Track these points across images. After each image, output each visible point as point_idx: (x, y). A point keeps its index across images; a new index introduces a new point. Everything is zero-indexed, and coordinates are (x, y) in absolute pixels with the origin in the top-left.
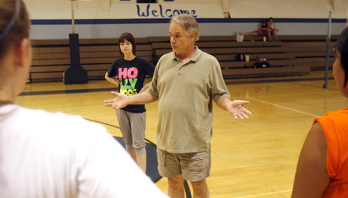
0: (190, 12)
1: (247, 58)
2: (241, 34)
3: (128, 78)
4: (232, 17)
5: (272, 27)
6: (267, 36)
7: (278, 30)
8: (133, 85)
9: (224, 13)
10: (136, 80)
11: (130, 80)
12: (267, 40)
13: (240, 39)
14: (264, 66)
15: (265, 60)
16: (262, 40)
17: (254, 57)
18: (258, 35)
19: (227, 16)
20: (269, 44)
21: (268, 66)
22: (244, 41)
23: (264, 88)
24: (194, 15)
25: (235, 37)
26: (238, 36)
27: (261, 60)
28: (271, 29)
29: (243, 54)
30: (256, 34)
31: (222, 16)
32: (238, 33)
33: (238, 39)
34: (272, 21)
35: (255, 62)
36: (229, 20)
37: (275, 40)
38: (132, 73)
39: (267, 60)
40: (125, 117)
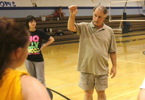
0: (11, 3)
1: (51, 30)
2: (44, 16)
3: (33, 41)
4: (38, 6)
5: (62, 12)
6: (59, 17)
7: (65, 14)
8: (37, 46)
9: (33, 4)
10: (38, 43)
11: (35, 43)
12: (59, 20)
13: (44, 19)
14: (61, 34)
15: (61, 31)
16: (57, 20)
17: (55, 29)
18: (54, 17)
19: (34, 5)
20: (61, 21)
21: (63, 34)
22: (46, 20)
23: (62, 47)
24: (14, 5)
25: (40, 18)
26: (42, 17)
27: (59, 31)
28: (61, 13)
29: (48, 28)
30: (53, 16)
31: (32, 6)
32: (42, 15)
33: (42, 19)
34: (61, 8)
35: (55, 32)
36: (36, 8)
37: (64, 19)
38: (36, 39)
39: (62, 31)
40: (32, 65)
